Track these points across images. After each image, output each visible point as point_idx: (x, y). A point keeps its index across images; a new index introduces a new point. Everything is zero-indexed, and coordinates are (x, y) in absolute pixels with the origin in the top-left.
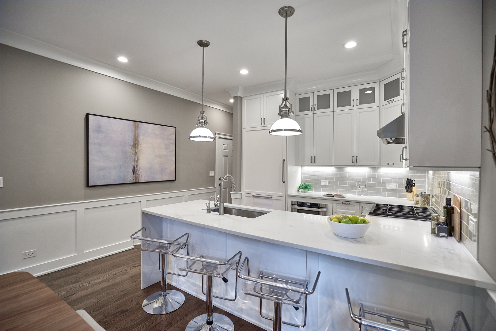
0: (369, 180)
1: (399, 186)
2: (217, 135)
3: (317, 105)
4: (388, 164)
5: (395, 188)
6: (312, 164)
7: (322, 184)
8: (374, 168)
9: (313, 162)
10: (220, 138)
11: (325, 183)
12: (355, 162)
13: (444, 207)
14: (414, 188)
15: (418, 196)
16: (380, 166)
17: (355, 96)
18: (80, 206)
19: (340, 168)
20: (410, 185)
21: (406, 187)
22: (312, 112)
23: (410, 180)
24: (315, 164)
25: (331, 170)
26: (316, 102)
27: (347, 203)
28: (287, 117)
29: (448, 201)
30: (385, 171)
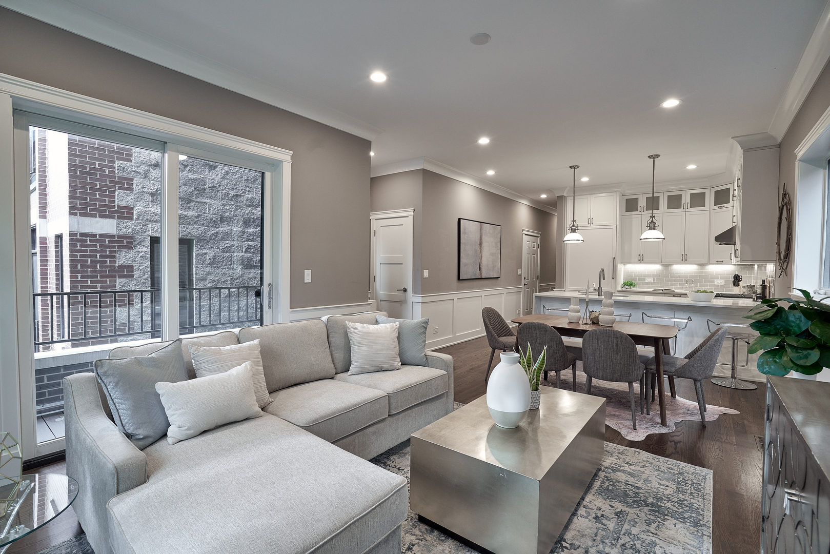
0: (697, 277)
1: (726, 282)
2: (524, 232)
3: (645, 206)
4: (717, 261)
5: (723, 284)
6: (639, 262)
7: (646, 281)
8: (702, 265)
9: (641, 260)
10: (525, 234)
11: (651, 280)
12: (684, 260)
13: (761, 285)
14: (740, 283)
15: (744, 287)
16: (709, 263)
17: (686, 199)
18: (456, 295)
19: (667, 265)
20: (737, 280)
21: (734, 282)
22: (641, 213)
23: (738, 275)
24: (642, 262)
25: (656, 268)
26: (645, 204)
27: (679, 295)
28: (654, 229)
29: (763, 281)
30: (713, 268)
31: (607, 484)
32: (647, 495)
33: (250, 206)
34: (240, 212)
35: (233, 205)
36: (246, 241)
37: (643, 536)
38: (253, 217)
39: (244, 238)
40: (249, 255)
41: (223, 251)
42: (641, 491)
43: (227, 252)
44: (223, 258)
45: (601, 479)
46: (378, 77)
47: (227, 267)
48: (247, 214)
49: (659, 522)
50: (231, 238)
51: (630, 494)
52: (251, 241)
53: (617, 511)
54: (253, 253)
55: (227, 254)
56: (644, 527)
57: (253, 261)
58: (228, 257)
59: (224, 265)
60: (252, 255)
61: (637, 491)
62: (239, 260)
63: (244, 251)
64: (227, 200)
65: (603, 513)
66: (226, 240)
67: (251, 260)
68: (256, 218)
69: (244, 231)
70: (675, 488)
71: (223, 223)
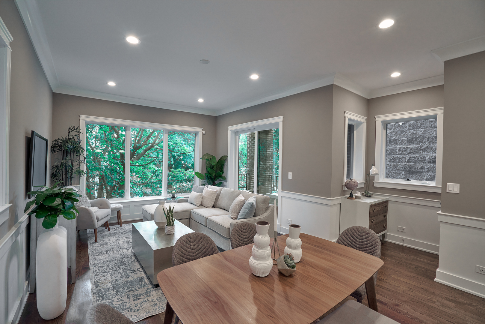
31: (144, 284)
32: (124, 290)
33: (412, 129)
34: (405, 134)
35: (398, 131)
36: (409, 154)
37: (116, 275)
38: (415, 136)
39: (407, 152)
40: (411, 164)
41: (390, 162)
42: (128, 290)
43: (393, 162)
44: (391, 166)
45: (148, 284)
46: (255, 77)
47: (393, 171)
48: (410, 135)
49: (113, 283)
50: (396, 153)
51: (131, 286)
52: (413, 154)
53: (130, 277)
54: (415, 162)
55: (393, 164)
56: (117, 278)
57: (415, 168)
58: (394, 165)
59: (391, 170)
60: (413, 164)
61: (129, 289)
62: (402, 167)
63: (406, 161)
64: (394, 128)
65: (134, 273)
66: (393, 154)
67: (412, 167)
68: (418, 136)
69: (407, 148)
70: (114, 303)
71: (391, 144)
